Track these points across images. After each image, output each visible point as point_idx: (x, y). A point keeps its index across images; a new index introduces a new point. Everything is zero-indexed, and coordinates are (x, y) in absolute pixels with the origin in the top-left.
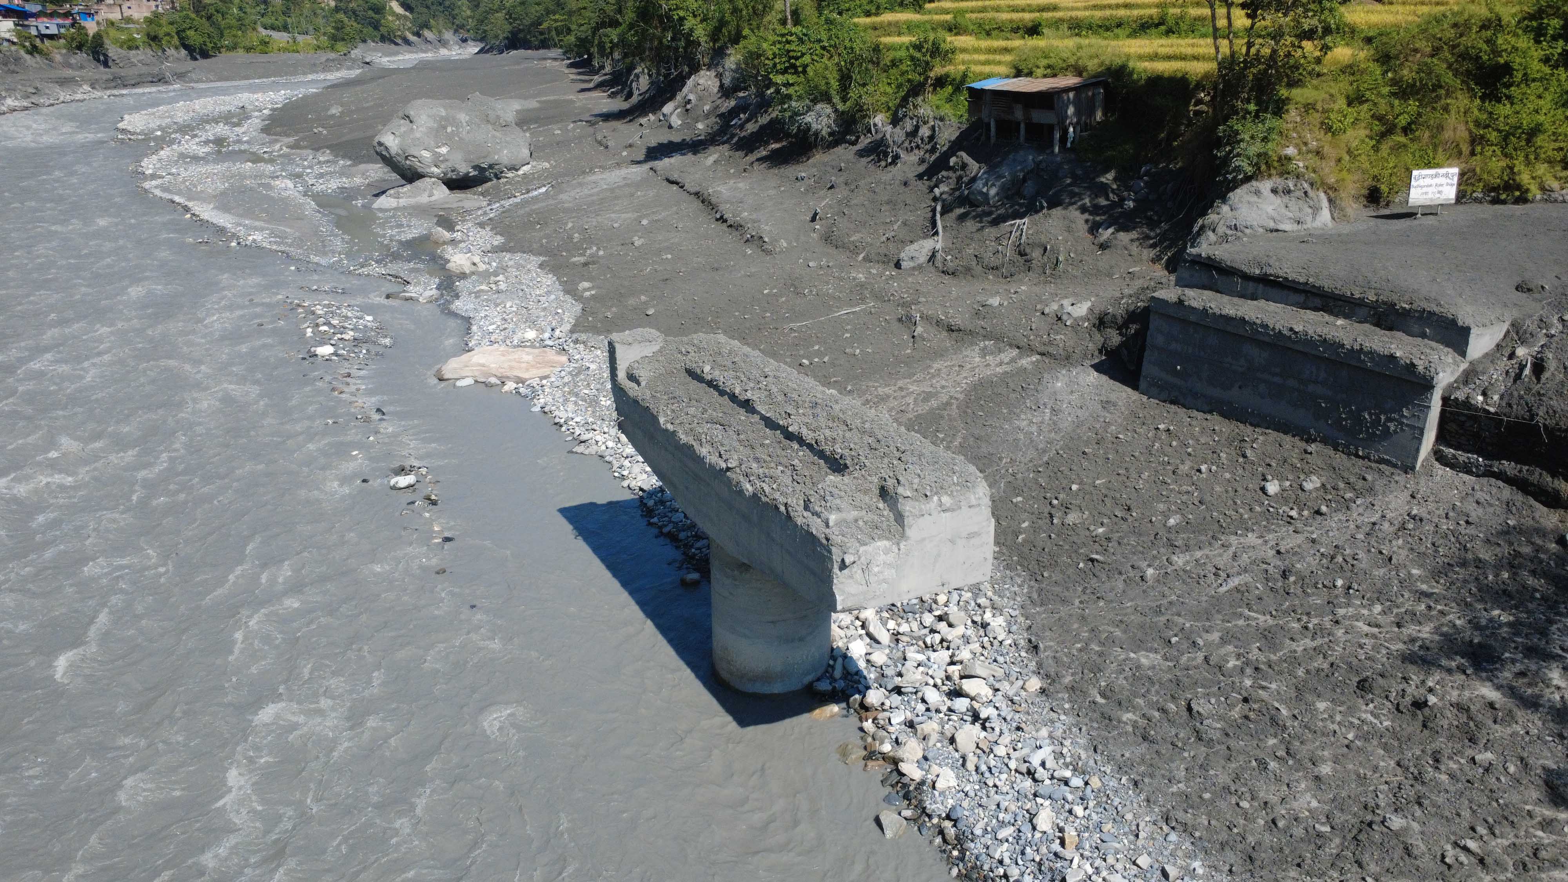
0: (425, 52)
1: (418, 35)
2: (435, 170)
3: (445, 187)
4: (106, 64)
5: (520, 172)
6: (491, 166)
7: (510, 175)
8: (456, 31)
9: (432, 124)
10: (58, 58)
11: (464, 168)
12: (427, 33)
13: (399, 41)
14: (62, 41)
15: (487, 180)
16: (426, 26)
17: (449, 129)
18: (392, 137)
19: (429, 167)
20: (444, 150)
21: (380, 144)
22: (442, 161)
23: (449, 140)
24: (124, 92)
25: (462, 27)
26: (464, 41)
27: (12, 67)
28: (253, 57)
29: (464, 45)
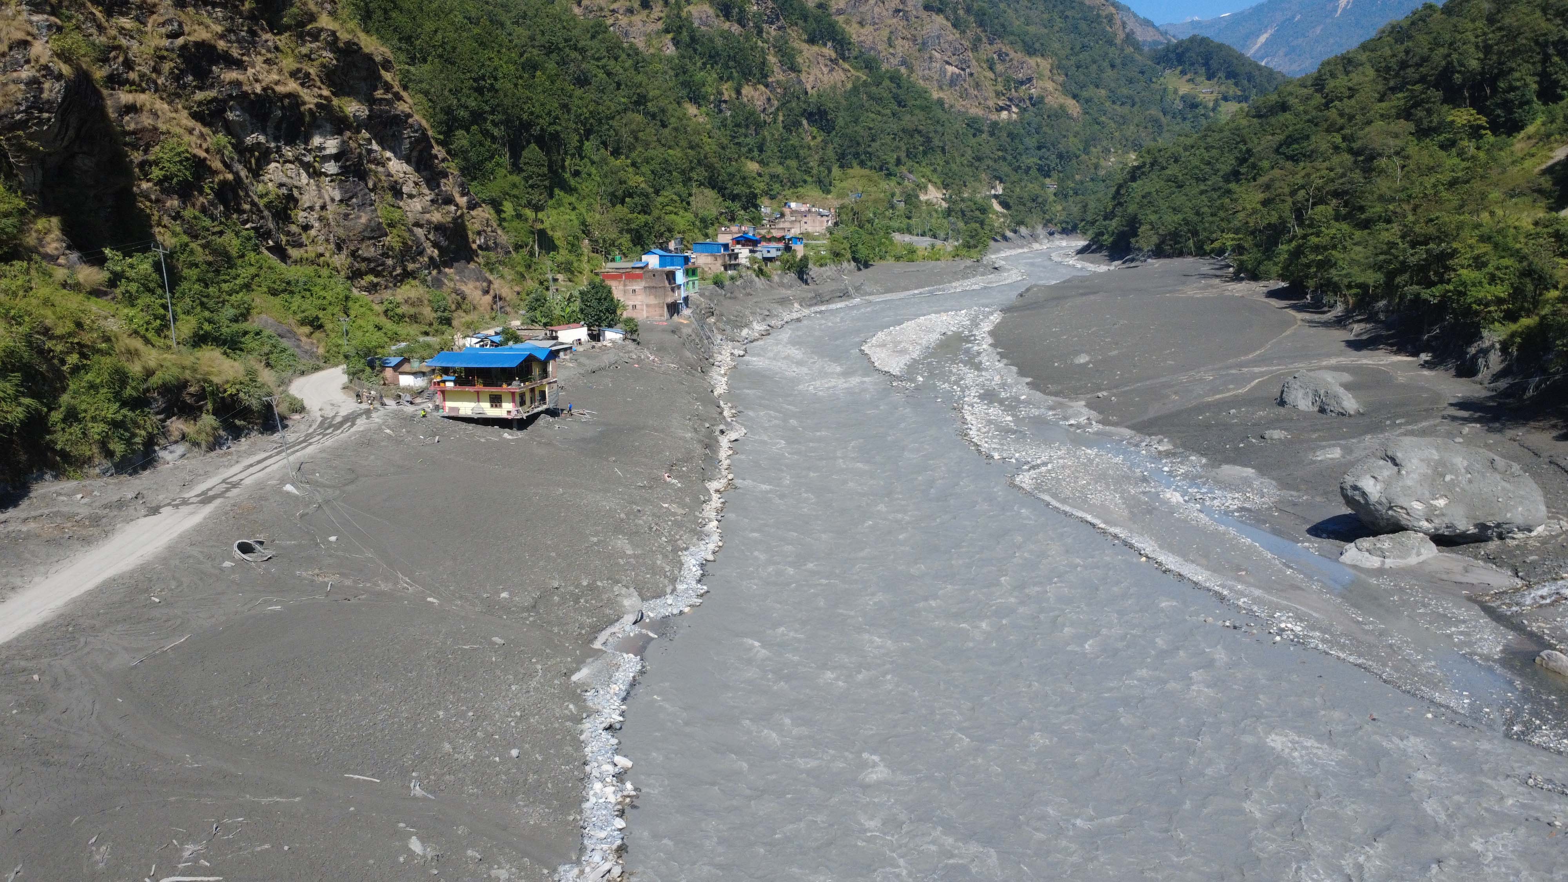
0: (1022, 247)
1: (1015, 232)
2: (1425, 524)
3: (1433, 545)
4: (806, 283)
5: (1534, 534)
6: (1498, 525)
7: (1520, 535)
8: (1045, 225)
9: (1424, 469)
10: (776, 279)
11: (1465, 525)
12: (1023, 230)
13: (998, 238)
14: (778, 263)
15: (1488, 539)
16: (1021, 223)
17: (1448, 478)
18: (1372, 482)
19: (1419, 520)
20: (1441, 503)
21: (1355, 488)
22: (1437, 516)
23: (1449, 490)
24: (823, 308)
25: (1050, 221)
26: (1051, 234)
27: (748, 290)
28: (902, 265)
29: (1051, 238)
